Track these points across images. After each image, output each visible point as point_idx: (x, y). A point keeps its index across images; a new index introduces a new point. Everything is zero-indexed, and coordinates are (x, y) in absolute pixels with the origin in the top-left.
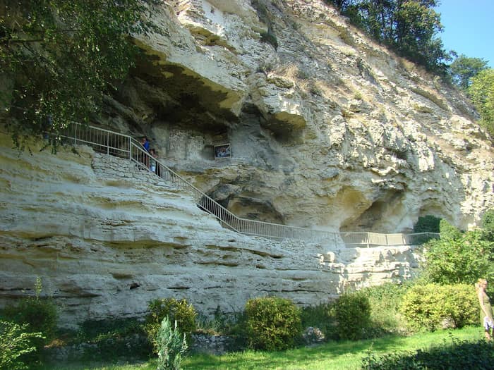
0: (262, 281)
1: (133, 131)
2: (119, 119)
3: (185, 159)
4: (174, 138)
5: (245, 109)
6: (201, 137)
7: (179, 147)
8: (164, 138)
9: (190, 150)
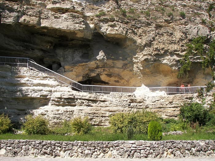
0: (88, 112)
1: (46, 53)
2: (36, 50)
3: (73, 61)
4: (67, 53)
5: (95, 35)
6: (80, 50)
7: (69, 56)
8: (62, 53)
9: (75, 56)
